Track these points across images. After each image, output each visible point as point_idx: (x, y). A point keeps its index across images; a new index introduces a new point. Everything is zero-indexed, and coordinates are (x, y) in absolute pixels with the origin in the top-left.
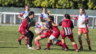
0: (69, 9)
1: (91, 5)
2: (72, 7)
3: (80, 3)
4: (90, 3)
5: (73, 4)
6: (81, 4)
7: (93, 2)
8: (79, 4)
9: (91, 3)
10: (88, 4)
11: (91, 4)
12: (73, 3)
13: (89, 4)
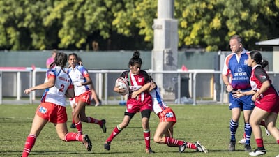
0: (6, 51)
1: (69, 37)
2: (14, 44)
3: (37, 32)
4: (66, 32)
5: (16, 36)
6: (41, 34)
7: (75, 29)
8: (34, 36)
9: (68, 30)
10: (60, 34)
11: (68, 34)
12: (18, 33)
13: (63, 34)
